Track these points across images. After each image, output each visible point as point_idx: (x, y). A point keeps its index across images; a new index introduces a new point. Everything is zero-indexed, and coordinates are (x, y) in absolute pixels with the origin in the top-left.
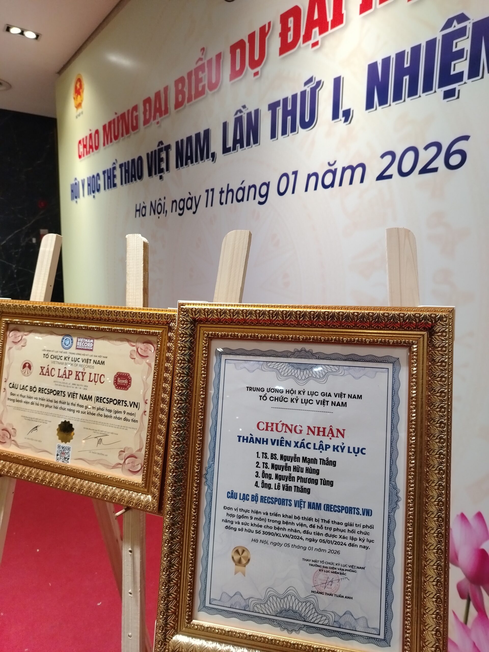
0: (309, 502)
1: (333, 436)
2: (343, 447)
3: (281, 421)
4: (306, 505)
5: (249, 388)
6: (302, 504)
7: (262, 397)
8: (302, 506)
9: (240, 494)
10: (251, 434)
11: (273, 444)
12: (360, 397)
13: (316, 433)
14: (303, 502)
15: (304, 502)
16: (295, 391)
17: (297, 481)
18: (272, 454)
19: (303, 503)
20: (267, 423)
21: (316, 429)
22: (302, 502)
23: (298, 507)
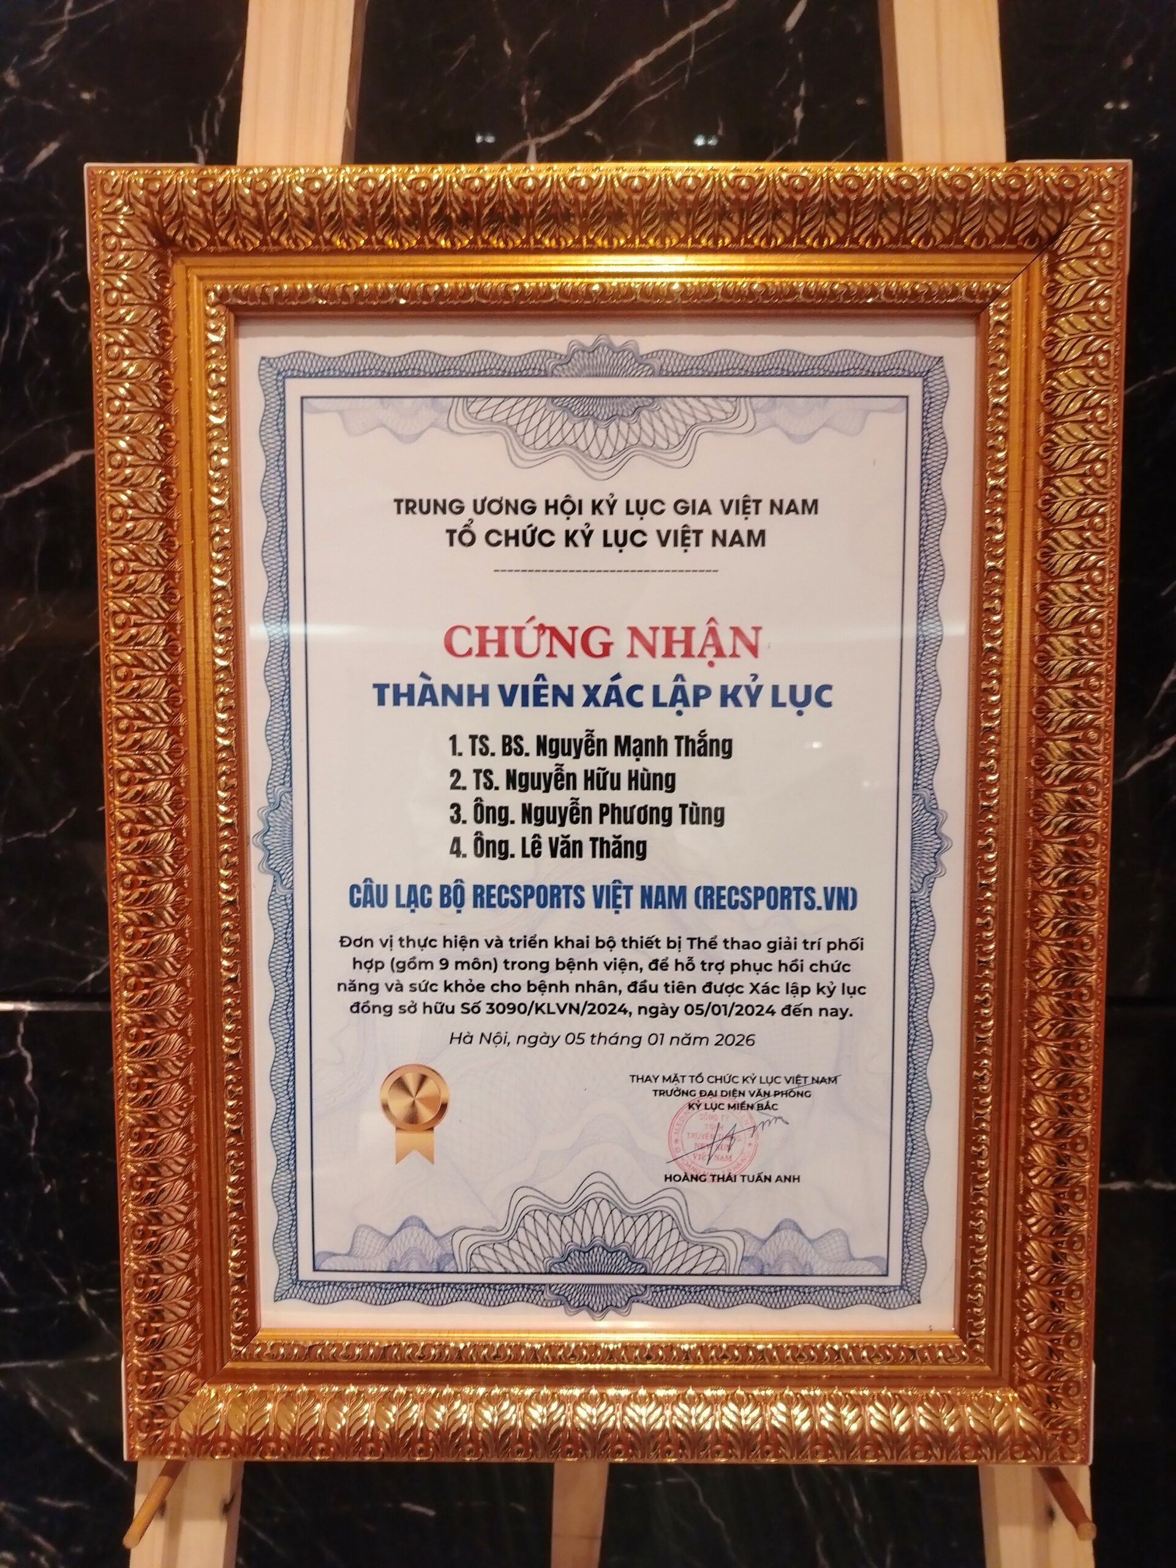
0: (643, 887)
1: (720, 653)
2: (753, 690)
3: (533, 618)
4: (636, 896)
5: (403, 505)
6: (620, 896)
7: (456, 536)
8: (619, 902)
9: (398, 887)
10: (423, 675)
11: (508, 701)
12: (811, 507)
13: (661, 648)
14: (625, 887)
15: (628, 888)
16: (580, 502)
17: (601, 822)
18: (504, 737)
19: (622, 892)
20: (482, 630)
21: (661, 635)
22: (619, 888)
23: (608, 906)
